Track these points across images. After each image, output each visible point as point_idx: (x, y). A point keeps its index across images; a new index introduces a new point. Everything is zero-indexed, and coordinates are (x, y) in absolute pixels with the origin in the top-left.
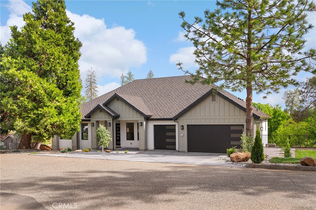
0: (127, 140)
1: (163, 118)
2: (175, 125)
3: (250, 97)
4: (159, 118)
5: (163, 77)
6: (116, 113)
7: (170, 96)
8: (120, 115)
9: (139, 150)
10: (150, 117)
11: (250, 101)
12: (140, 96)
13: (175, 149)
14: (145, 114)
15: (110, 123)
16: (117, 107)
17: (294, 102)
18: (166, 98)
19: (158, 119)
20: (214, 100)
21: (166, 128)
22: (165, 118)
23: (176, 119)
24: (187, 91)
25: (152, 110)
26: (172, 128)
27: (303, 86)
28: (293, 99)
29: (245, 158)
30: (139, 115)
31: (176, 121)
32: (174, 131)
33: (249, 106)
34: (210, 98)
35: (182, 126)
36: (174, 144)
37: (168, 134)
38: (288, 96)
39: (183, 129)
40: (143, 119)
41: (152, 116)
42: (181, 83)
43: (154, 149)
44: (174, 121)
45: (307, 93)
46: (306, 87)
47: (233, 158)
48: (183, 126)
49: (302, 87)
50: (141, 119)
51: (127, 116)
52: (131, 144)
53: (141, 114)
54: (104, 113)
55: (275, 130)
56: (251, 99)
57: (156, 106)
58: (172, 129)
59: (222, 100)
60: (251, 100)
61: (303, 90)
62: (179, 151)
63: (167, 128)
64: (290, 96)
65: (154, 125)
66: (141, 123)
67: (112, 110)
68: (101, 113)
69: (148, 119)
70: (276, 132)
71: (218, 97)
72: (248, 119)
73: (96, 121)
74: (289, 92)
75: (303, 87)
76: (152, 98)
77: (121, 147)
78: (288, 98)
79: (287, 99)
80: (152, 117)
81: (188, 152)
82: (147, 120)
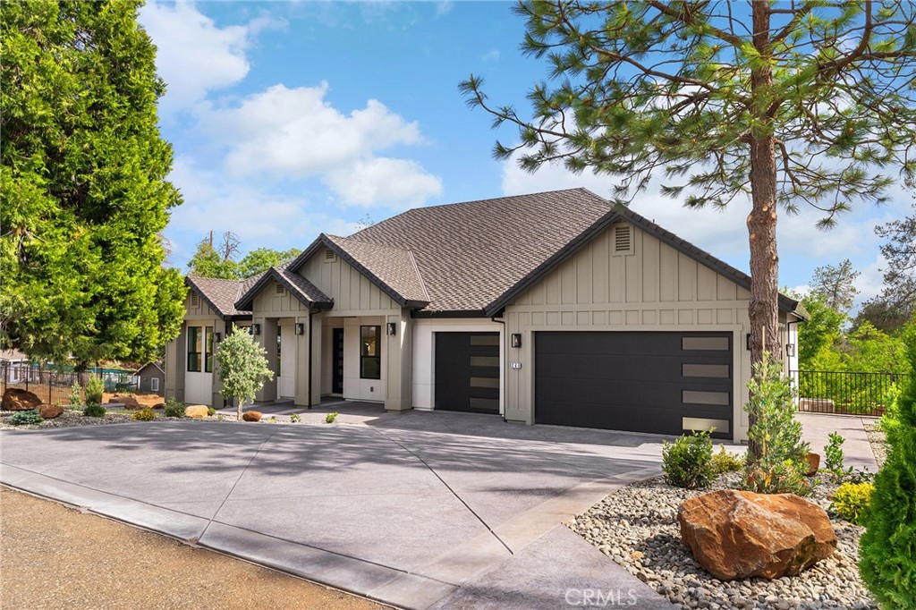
0: (361, 377)
1: (459, 309)
2: (498, 333)
3: (769, 209)
4: (450, 309)
5: (482, 199)
6: (323, 296)
7: (494, 245)
8: (335, 301)
9: (386, 411)
10: (421, 306)
11: (765, 223)
12: (412, 249)
13: (497, 412)
14: (401, 298)
15: (302, 325)
16: (328, 277)
17: (840, 294)
18: (480, 254)
19: (444, 312)
20: (623, 246)
21: (472, 344)
22: (466, 308)
23: (497, 311)
24: (547, 232)
25: (434, 286)
26: (488, 341)
27: (895, 234)
28: (836, 286)
29: (802, 547)
30: (386, 301)
31: (498, 319)
32: (494, 351)
33: (763, 248)
34: (612, 240)
35: (516, 335)
36: (494, 394)
37: (479, 361)
38: (825, 278)
39: (519, 345)
40: (399, 312)
41: (427, 303)
42: (531, 212)
43: (435, 409)
44: (493, 320)
45: (908, 255)
46: (904, 238)
47: (702, 543)
48: (519, 336)
49: (891, 236)
50: (392, 313)
51: (353, 303)
52: (372, 389)
53: (393, 295)
54: (288, 296)
55: (808, 357)
56: (773, 216)
57: (448, 274)
58: (489, 345)
59: (651, 245)
60: (774, 220)
61: (896, 245)
62: (506, 421)
63: (474, 341)
64: (828, 280)
65: (437, 333)
66: (393, 325)
67: (312, 285)
68: (280, 295)
69: (415, 311)
70: (811, 364)
71: (639, 235)
72: (760, 303)
73: (267, 319)
74: (825, 270)
75: (896, 238)
76: (443, 253)
77: (344, 399)
78: (824, 283)
79: (822, 287)
80: (428, 308)
81: (536, 423)
82: (412, 317)
